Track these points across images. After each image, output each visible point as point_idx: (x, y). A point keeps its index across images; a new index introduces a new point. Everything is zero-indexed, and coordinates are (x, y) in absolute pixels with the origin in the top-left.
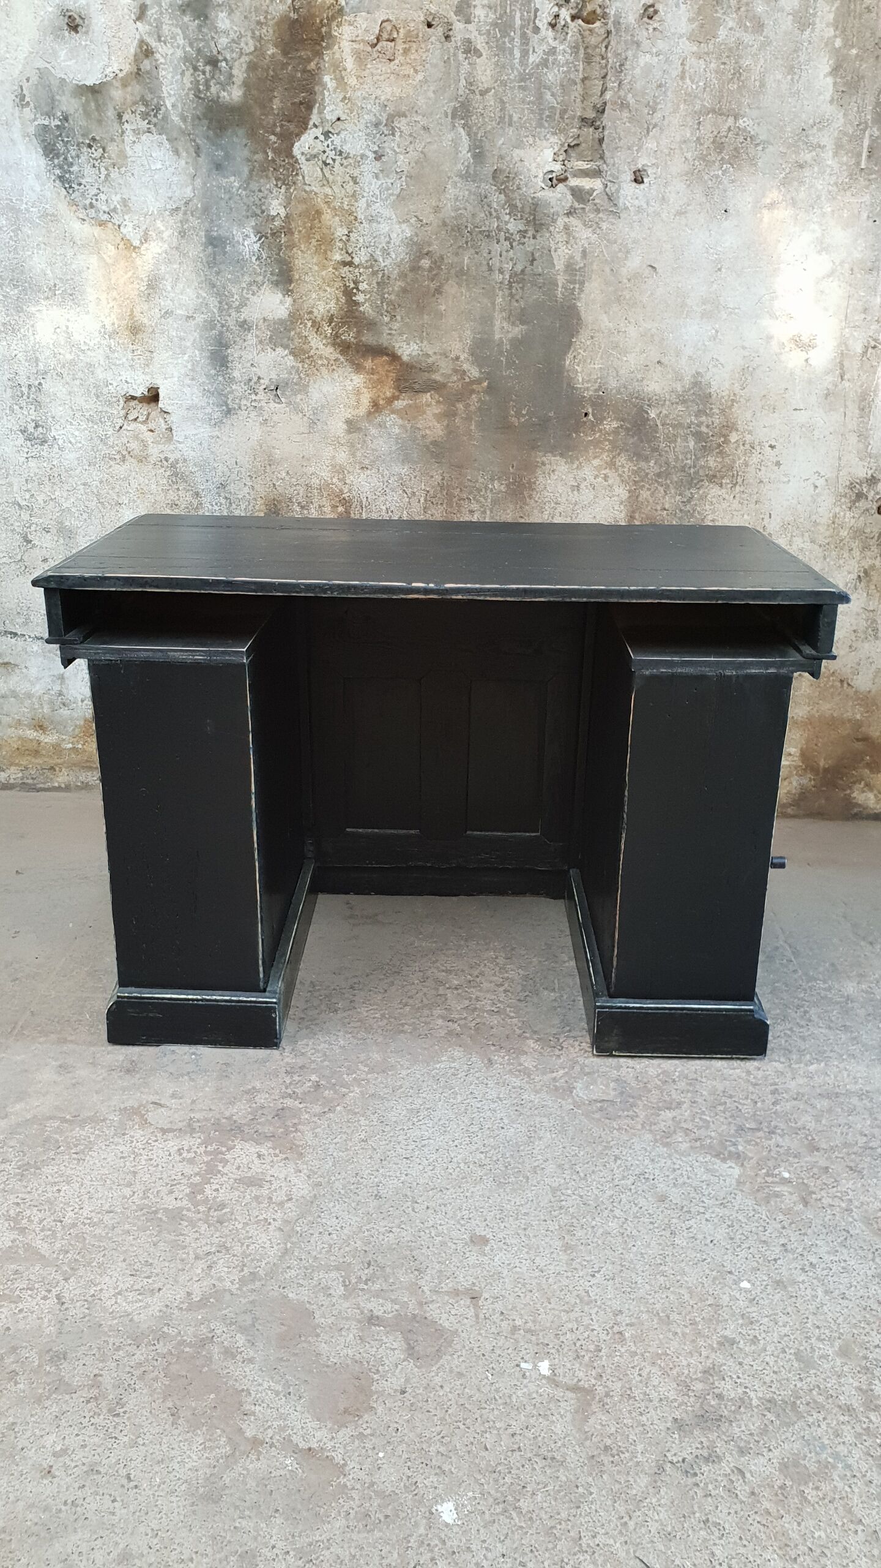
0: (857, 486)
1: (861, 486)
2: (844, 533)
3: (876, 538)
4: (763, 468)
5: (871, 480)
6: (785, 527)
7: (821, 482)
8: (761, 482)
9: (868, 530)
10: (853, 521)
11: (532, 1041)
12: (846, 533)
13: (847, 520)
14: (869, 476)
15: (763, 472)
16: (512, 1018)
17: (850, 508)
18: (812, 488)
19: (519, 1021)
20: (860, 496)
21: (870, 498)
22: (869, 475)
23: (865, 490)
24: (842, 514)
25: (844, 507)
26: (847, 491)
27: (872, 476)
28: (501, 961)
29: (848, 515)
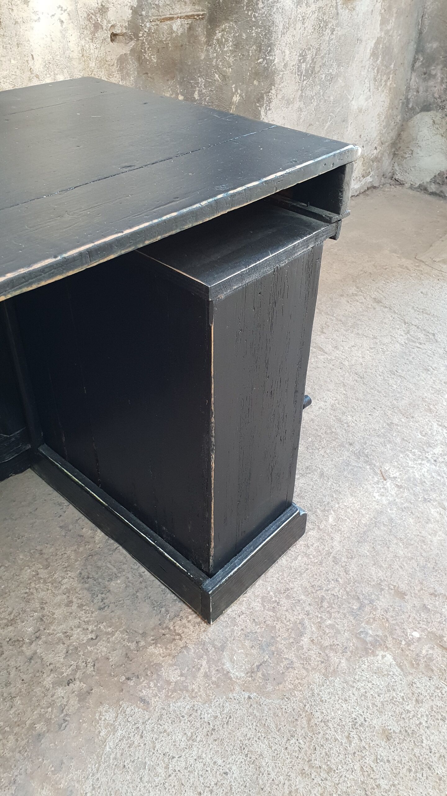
0: (93, 17)
1: (96, 16)
2: (92, 64)
3: (116, 64)
4: (15, 8)
5: (101, 9)
6: (47, 65)
7: (65, 17)
8: (16, 23)
9: (108, 58)
10: (97, 51)
11: (152, 647)
12: (94, 64)
13: (92, 51)
14: (100, 6)
15: (15, 11)
16: (113, 634)
17: (92, 40)
18: (59, 24)
19: (122, 632)
20: (97, 26)
21: (105, 28)
22: (100, 4)
23: (99, 19)
24: (87, 45)
25: (87, 39)
26: (87, 23)
27: (102, 5)
28: (43, 574)
29: (92, 47)
